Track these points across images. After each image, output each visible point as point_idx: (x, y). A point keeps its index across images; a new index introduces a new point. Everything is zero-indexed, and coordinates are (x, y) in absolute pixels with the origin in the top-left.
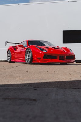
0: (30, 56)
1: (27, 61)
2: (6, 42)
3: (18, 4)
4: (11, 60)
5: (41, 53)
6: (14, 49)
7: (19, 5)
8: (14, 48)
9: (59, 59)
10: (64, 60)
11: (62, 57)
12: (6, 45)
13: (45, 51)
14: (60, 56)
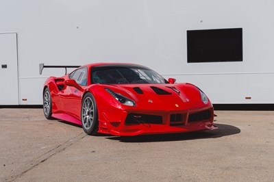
0: (92, 113)
1: (84, 125)
2: (40, 65)
4: (51, 113)
5: (120, 108)
6: (58, 86)
8: (58, 83)
9: (168, 122)
10: (183, 124)
11: (177, 118)
12: (41, 73)
13: (130, 103)
14: (172, 116)
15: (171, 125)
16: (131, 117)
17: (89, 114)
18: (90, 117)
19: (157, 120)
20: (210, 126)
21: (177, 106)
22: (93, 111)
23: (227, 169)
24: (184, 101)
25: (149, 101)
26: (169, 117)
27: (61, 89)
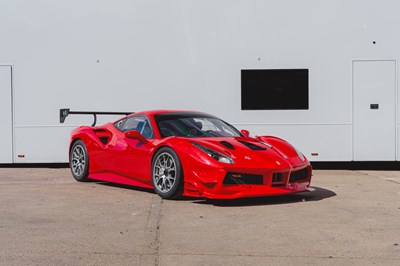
1: (158, 187)
2: (61, 110)
6: (100, 138)
8: (98, 134)
9: (271, 183)
10: (284, 185)
11: (277, 178)
12: (62, 121)
13: (225, 160)
14: (274, 175)
15: (273, 186)
16: (230, 176)
17: (166, 173)
18: (169, 177)
19: (254, 179)
20: (308, 186)
21: (278, 163)
22: (174, 169)
25: (246, 157)
26: (271, 177)
27: (105, 143)
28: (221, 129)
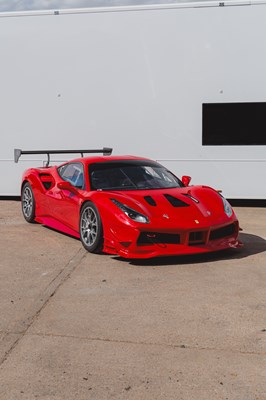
0: (95, 227)
1: (84, 240)
2: (16, 150)
3: (53, 11)
4: (34, 216)
5: (128, 223)
6: (43, 183)
7: (57, 13)
9: (187, 241)
10: (204, 243)
11: (196, 236)
12: (16, 161)
13: (141, 219)
14: (192, 235)
15: (190, 245)
16: (144, 236)
17: (90, 227)
18: (92, 232)
19: (174, 239)
20: (234, 243)
21: (197, 222)
22: (96, 224)
23: (257, 307)
24: (205, 215)
25: (165, 216)
26: (188, 236)
27: (47, 189)
28: (161, 176)
